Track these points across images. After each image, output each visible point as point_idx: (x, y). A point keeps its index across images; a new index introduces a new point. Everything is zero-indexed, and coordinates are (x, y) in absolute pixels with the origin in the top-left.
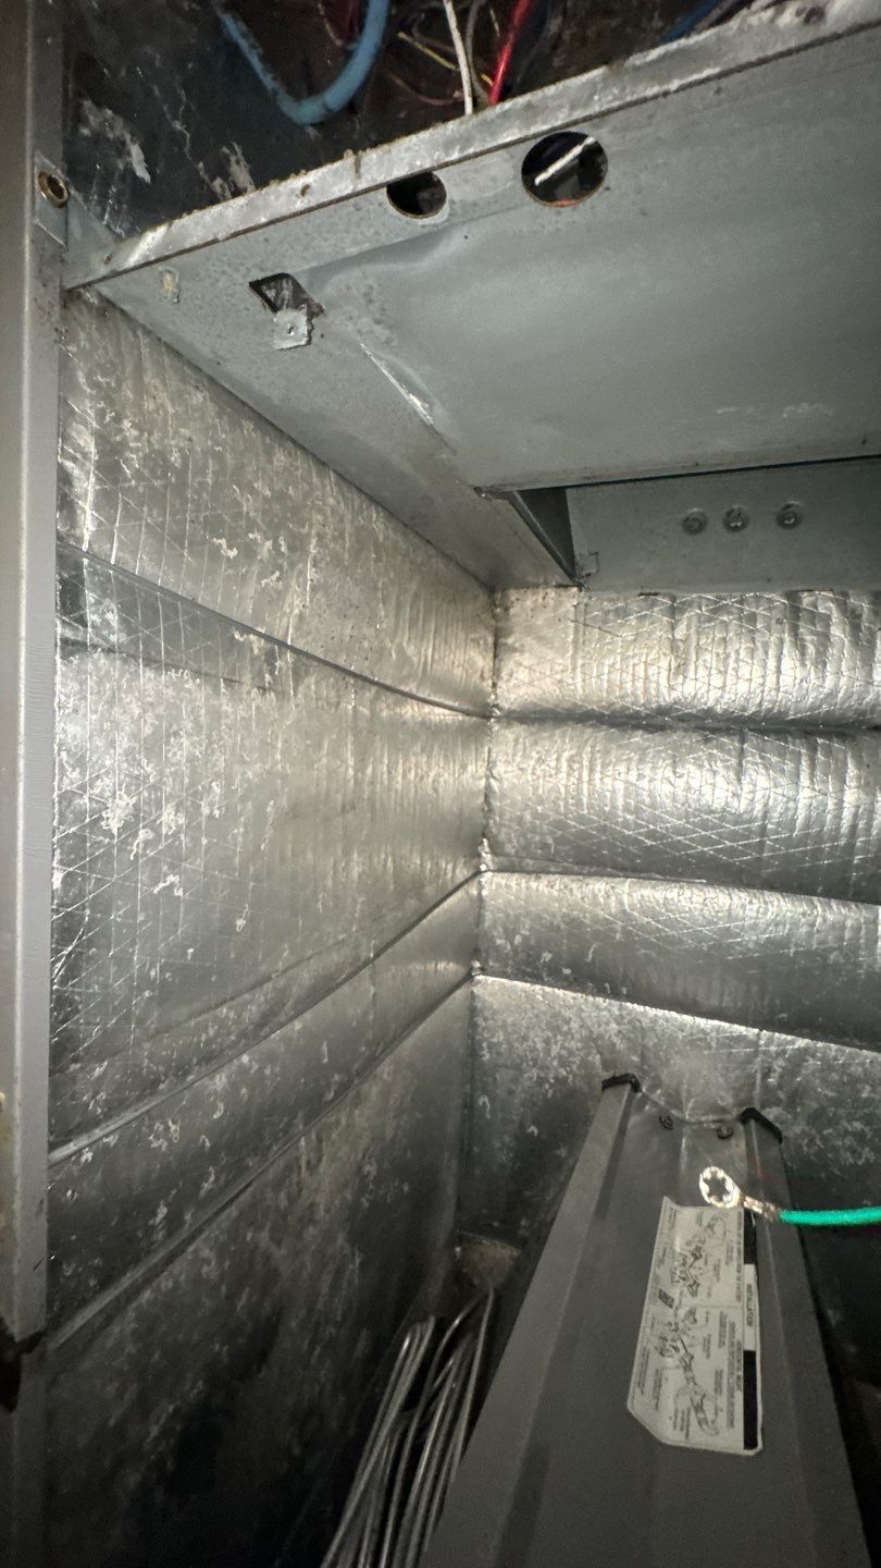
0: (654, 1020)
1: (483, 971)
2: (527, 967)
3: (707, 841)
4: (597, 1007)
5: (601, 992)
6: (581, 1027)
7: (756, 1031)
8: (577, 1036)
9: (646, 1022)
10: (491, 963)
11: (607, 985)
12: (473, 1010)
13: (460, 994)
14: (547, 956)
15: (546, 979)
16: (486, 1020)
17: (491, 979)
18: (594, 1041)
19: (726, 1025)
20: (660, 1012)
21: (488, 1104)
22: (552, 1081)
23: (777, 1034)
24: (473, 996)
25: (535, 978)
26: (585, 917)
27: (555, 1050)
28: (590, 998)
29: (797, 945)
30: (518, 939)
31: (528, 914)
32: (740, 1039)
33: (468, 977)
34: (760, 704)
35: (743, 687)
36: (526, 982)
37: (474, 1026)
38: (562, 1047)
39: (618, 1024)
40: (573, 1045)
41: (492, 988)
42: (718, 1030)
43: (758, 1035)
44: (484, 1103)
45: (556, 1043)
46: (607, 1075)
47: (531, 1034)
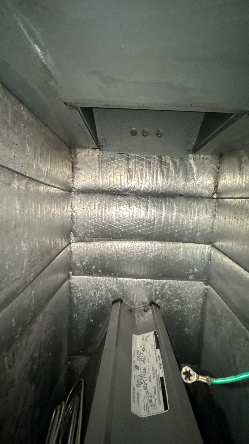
0: (126, 282)
1: (73, 274)
2: (88, 271)
3: (139, 228)
4: (110, 281)
5: (110, 275)
6: (105, 287)
7: (153, 280)
8: (104, 290)
9: (124, 282)
10: (76, 272)
11: (112, 274)
12: (70, 288)
13: (66, 283)
14: (94, 267)
15: (94, 274)
16: (75, 290)
17: (76, 277)
18: (109, 290)
19: (145, 280)
20: (128, 279)
21: (77, 316)
22: (97, 305)
23: (158, 280)
24: (70, 283)
25: (90, 274)
26: (105, 254)
27: (97, 295)
28: (107, 278)
29: (163, 255)
30: (84, 263)
31: (87, 255)
32: (149, 283)
33: (68, 277)
34: (152, 188)
35: (148, 183)
36: (87, 276)
37: (71, 293)
38: (100, 294)
39: (116, 284)
40: (103, 293)
41: (76, 280)
42: (143, 281)
43: (153, 281)
44: (76, 316)
45: (98, 293)
46: (113, 300)
47: (90, 292)
